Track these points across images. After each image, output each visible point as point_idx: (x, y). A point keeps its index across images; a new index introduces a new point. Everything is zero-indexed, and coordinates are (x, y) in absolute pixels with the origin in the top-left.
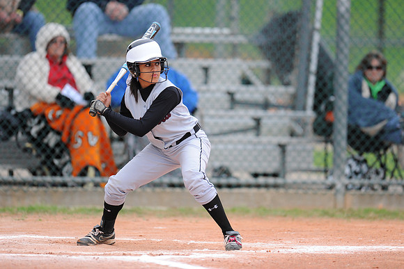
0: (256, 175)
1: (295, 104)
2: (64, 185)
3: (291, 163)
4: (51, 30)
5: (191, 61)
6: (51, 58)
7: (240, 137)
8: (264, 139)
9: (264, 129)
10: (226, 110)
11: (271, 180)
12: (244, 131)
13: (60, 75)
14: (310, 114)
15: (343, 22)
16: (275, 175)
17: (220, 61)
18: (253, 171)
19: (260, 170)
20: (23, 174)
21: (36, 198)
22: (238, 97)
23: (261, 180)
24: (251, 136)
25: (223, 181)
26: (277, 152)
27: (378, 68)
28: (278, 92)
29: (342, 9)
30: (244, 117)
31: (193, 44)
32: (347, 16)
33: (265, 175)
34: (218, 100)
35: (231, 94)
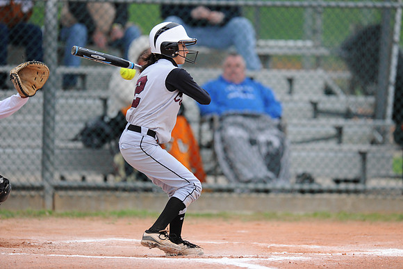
0: (337, 181)
1: (376, 113)
3: (371, 169)
4: (142, 43)
5: (276, 72)
7: (322, 145)
8: (345, 147)
9: (345, 137)
10: (309, 119)
11: (352, 186)
12: (326, 139)
14: (389, 123)
16: (356, 181)
17: (303, 73)
19: (341, 177)
22: (321, 106)
23: (342, 186)
24: (332, 144)
25: (306, 186)
26: (358, 159)
28: (357, 102)
30: (327, 125)
33: (346, 181)
34: (300, 110)
35: (314, 105)
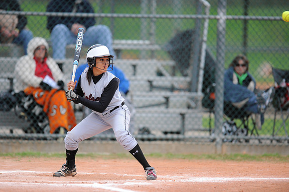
0: (166, 133)
1: (190, 88)
2: (45, 139)
3: (188, 125)
4: (37, 41)
5: (125, 61)
6: (36, 59)
7: (156, 109)
8: (171, 110)
9: (171, 104)
10: (147, 92)
11: (175, 136)
12: (158, 105)
13: (42, 70)
14: (200, 95)
15: (221, 36)
16: (178, 133)
17: (143, 61)
18: (164, 130)
19: (168, 130)
20: (19, 132)
21: (27, 147)
22: (155, 83)
23: (169, 136)
24: (163, 108)
25: (145, 136)
26: (179, 118)
27: (243, 65)
28: (180, 80)
29: (221, 29)
30: (159, 96)
31: (126, 50)
32: (223, 33)
33: (172, 133)
34: (142, 86)
35: (150, 82)
